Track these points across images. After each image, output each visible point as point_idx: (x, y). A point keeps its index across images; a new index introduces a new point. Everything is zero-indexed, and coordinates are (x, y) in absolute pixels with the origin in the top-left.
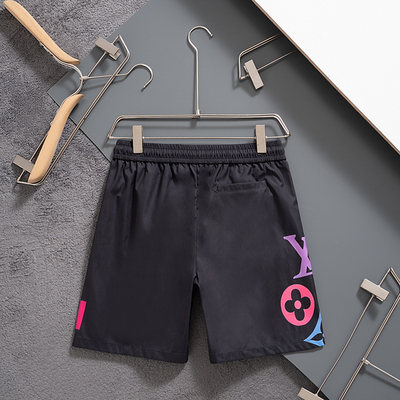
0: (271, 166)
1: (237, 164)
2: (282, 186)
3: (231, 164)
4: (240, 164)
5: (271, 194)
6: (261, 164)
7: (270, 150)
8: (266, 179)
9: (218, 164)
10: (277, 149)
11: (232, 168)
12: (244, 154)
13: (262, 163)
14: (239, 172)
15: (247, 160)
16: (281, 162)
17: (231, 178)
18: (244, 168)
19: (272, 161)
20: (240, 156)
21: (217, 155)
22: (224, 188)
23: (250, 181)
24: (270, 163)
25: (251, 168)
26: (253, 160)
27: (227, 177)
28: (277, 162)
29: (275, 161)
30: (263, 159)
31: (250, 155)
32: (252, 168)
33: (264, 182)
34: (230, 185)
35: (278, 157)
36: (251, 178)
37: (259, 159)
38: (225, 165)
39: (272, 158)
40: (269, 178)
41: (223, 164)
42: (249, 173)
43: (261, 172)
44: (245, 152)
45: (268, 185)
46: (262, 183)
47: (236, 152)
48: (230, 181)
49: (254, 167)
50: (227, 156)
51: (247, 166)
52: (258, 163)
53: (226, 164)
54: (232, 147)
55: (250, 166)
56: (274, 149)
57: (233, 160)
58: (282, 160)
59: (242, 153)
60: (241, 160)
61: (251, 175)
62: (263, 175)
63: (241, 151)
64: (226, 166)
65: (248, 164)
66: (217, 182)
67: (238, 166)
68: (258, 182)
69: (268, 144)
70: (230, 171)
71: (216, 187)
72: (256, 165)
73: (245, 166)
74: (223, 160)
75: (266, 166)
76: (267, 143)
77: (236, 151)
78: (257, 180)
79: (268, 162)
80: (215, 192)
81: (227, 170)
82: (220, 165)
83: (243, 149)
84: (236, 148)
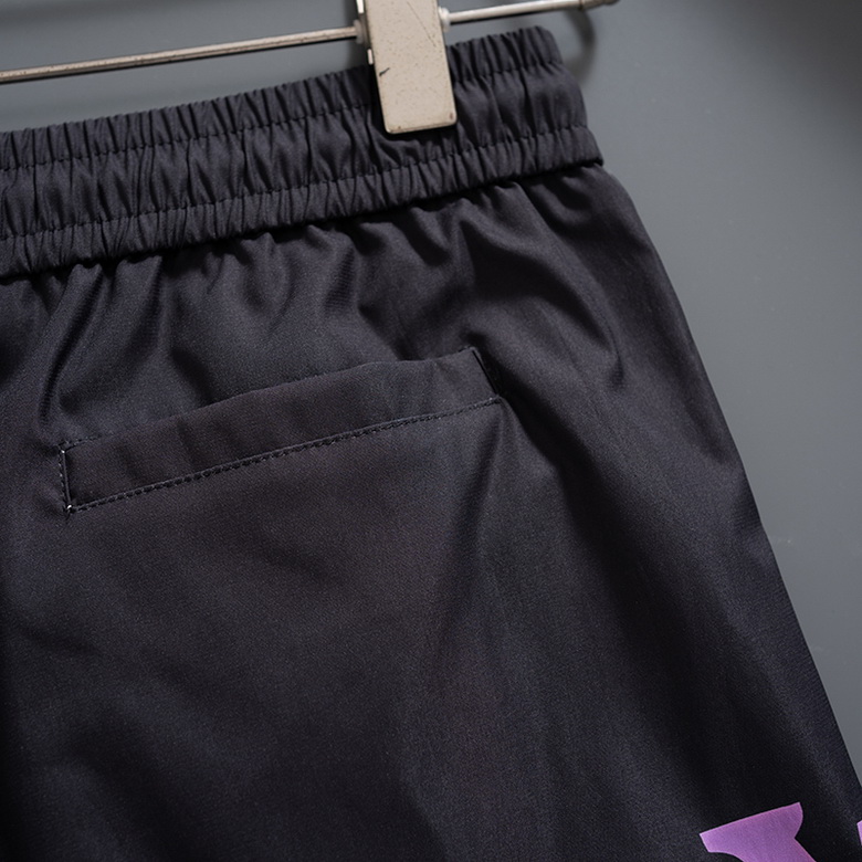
0: (504, 216)
1: (228, 243)
2: (617, 378)
3: (179, 256)
4: (253, 234)
5: (538, 469)
6: (429, 221)
7: (477, 97)
8: (477, 340)
9: (63, 272)
10: (534, 86)
11: (193, 285)
12: (283, 159)
13: (432, 202)
14: (254, 297)
15: (311, 200)
16: (572, 182)
17: (195, 371)
18: (295, 268)
19: (506, 182)
20: (252, 176)
21: (56, 198)
22: (132, 465)
23: (351, 363)
24: (497, 202)
25: (347, 265)
26: (355, 190)
27: (157, 363)
28: (541, 190)
29: (527, 179)
30: (434, 174)
31: (328, 155)
32: (359, 263)
33: (464, 360)
34: (184, 432)
35: (546, 149)
36: (353, 331)
37: (400, 182)
38: (126, 270)
39: (506, 159)
40: (507, 329)
41: (109, 262)
42: (338, 296)
43: (426, 282)
44: (291, 145)
45: (505, 383)
46: (453, 376)
47: (217, 155)
48: (180, 400)
49: (369, 246)
50: (138, 195)
51: (314, 243)
52: (397, 213)
53: (136, 257)
54: (185, 123)
55: (338, 242)
56: (510, 88)
57: (192, 221)
58: (574, 169)
59: (264, 149)
60: (268, 209)
61: (356, 317)
62: (450, 301)
63: (259, 141)
64: (137, 279)
65: (320, 224)
66: (70, 428)
67: (245, 259)
68: (414, 366)
69: (465, 64)
70: (180, 309)
71: (56, 465)
72: (386, 230)
73: (299, 248)
74: (110, 231)
75: (468, 230)
76: (454, 53)
77: (218, 147)
78: (405, 351)
79: (481, 189)
80: (49, 510)
81: (153, 307)
82: (83, 277)
83: (266, 123)
84: (208, 123)
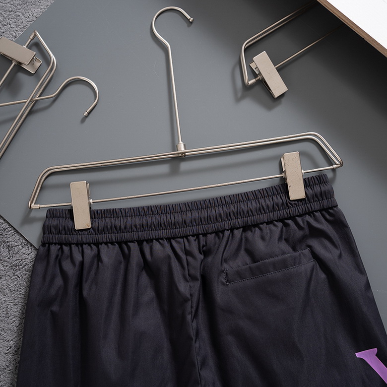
0: (316, 219)
1: (257, 225)
2: (340, 256)
3: (246, 228)
4: (262, 224)
5: (323, 276)
6: (299, 220)
7: (310, 191)
8: (310, 247)
9: (223, 232)
10: (323, 189)
11: (249, 234)
12: (268, 206)
13: (300, 216)
14: (263, 238)
15: (273, 215)
16: (331, 211)
17: (250, 253)
18: (271, 230)
19: (316, 211)
20: (261, 210)
21: (220, 215)
22: (240, 275)
23: (284, 253)
24: (314, 216)
25: (282, 228)
26: (283, 213)
27: (242, 252)
28: (324, 212)
29: (320, 211)
30: (301, 209)
31: (278, 206)
32: (284, 228)
33: (307, 251)
34: (250, 268)
35: (325, 203)
36: (284, 246)
37: (293, 211)
38: (236, 232)
39: (316, 206)
40: (315, 243)
41: (232, 230)
42: (280, 239)
43: (299, 234)
44: (269, 202)
45: (315, 256)
46: (304, 255)
47: (253, 205)
48: (248, 259)
49: (286, 225)
50: (238, 214)
51: (275, 225)
52: (293, 218)
53: (237, 228)
54: (245, 197)
55: (280, 224)
56: (317, 189)
57: (250, 220)
58: (331, 208)
59: (264, 204)
60: (264, 217)
61: (284, 241)
62: (304, 238)
63: (262, 201)
64: (238, 233)
65: (276, 221)
66: (225, 266)
67: (260, 229)
68: (297, 254)
69: (308, 183)
70: (247, 239)
71: (224, 274)
72: (289, 222)
73: (271, 226)
74: (232, 223)
75: (308, 223)
76: (305, 180)
77: (253, 203)
78: (294, 249)
79: (311, 213)
80: (223, 284)
81: (241, 239)
82: (227, 233)
83: (264, 197)
84: (251, 197)
